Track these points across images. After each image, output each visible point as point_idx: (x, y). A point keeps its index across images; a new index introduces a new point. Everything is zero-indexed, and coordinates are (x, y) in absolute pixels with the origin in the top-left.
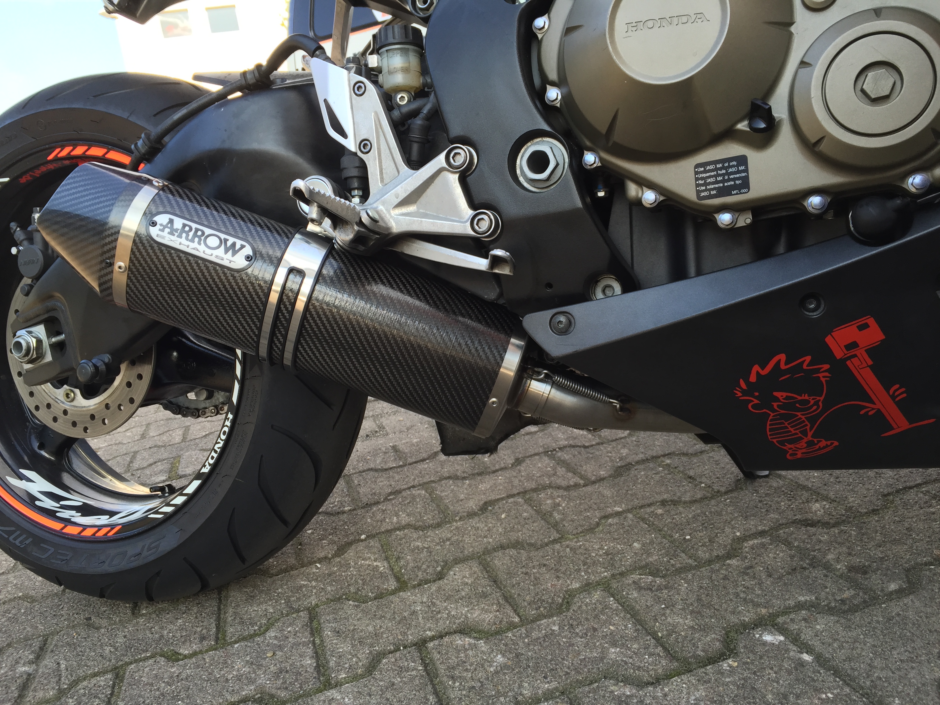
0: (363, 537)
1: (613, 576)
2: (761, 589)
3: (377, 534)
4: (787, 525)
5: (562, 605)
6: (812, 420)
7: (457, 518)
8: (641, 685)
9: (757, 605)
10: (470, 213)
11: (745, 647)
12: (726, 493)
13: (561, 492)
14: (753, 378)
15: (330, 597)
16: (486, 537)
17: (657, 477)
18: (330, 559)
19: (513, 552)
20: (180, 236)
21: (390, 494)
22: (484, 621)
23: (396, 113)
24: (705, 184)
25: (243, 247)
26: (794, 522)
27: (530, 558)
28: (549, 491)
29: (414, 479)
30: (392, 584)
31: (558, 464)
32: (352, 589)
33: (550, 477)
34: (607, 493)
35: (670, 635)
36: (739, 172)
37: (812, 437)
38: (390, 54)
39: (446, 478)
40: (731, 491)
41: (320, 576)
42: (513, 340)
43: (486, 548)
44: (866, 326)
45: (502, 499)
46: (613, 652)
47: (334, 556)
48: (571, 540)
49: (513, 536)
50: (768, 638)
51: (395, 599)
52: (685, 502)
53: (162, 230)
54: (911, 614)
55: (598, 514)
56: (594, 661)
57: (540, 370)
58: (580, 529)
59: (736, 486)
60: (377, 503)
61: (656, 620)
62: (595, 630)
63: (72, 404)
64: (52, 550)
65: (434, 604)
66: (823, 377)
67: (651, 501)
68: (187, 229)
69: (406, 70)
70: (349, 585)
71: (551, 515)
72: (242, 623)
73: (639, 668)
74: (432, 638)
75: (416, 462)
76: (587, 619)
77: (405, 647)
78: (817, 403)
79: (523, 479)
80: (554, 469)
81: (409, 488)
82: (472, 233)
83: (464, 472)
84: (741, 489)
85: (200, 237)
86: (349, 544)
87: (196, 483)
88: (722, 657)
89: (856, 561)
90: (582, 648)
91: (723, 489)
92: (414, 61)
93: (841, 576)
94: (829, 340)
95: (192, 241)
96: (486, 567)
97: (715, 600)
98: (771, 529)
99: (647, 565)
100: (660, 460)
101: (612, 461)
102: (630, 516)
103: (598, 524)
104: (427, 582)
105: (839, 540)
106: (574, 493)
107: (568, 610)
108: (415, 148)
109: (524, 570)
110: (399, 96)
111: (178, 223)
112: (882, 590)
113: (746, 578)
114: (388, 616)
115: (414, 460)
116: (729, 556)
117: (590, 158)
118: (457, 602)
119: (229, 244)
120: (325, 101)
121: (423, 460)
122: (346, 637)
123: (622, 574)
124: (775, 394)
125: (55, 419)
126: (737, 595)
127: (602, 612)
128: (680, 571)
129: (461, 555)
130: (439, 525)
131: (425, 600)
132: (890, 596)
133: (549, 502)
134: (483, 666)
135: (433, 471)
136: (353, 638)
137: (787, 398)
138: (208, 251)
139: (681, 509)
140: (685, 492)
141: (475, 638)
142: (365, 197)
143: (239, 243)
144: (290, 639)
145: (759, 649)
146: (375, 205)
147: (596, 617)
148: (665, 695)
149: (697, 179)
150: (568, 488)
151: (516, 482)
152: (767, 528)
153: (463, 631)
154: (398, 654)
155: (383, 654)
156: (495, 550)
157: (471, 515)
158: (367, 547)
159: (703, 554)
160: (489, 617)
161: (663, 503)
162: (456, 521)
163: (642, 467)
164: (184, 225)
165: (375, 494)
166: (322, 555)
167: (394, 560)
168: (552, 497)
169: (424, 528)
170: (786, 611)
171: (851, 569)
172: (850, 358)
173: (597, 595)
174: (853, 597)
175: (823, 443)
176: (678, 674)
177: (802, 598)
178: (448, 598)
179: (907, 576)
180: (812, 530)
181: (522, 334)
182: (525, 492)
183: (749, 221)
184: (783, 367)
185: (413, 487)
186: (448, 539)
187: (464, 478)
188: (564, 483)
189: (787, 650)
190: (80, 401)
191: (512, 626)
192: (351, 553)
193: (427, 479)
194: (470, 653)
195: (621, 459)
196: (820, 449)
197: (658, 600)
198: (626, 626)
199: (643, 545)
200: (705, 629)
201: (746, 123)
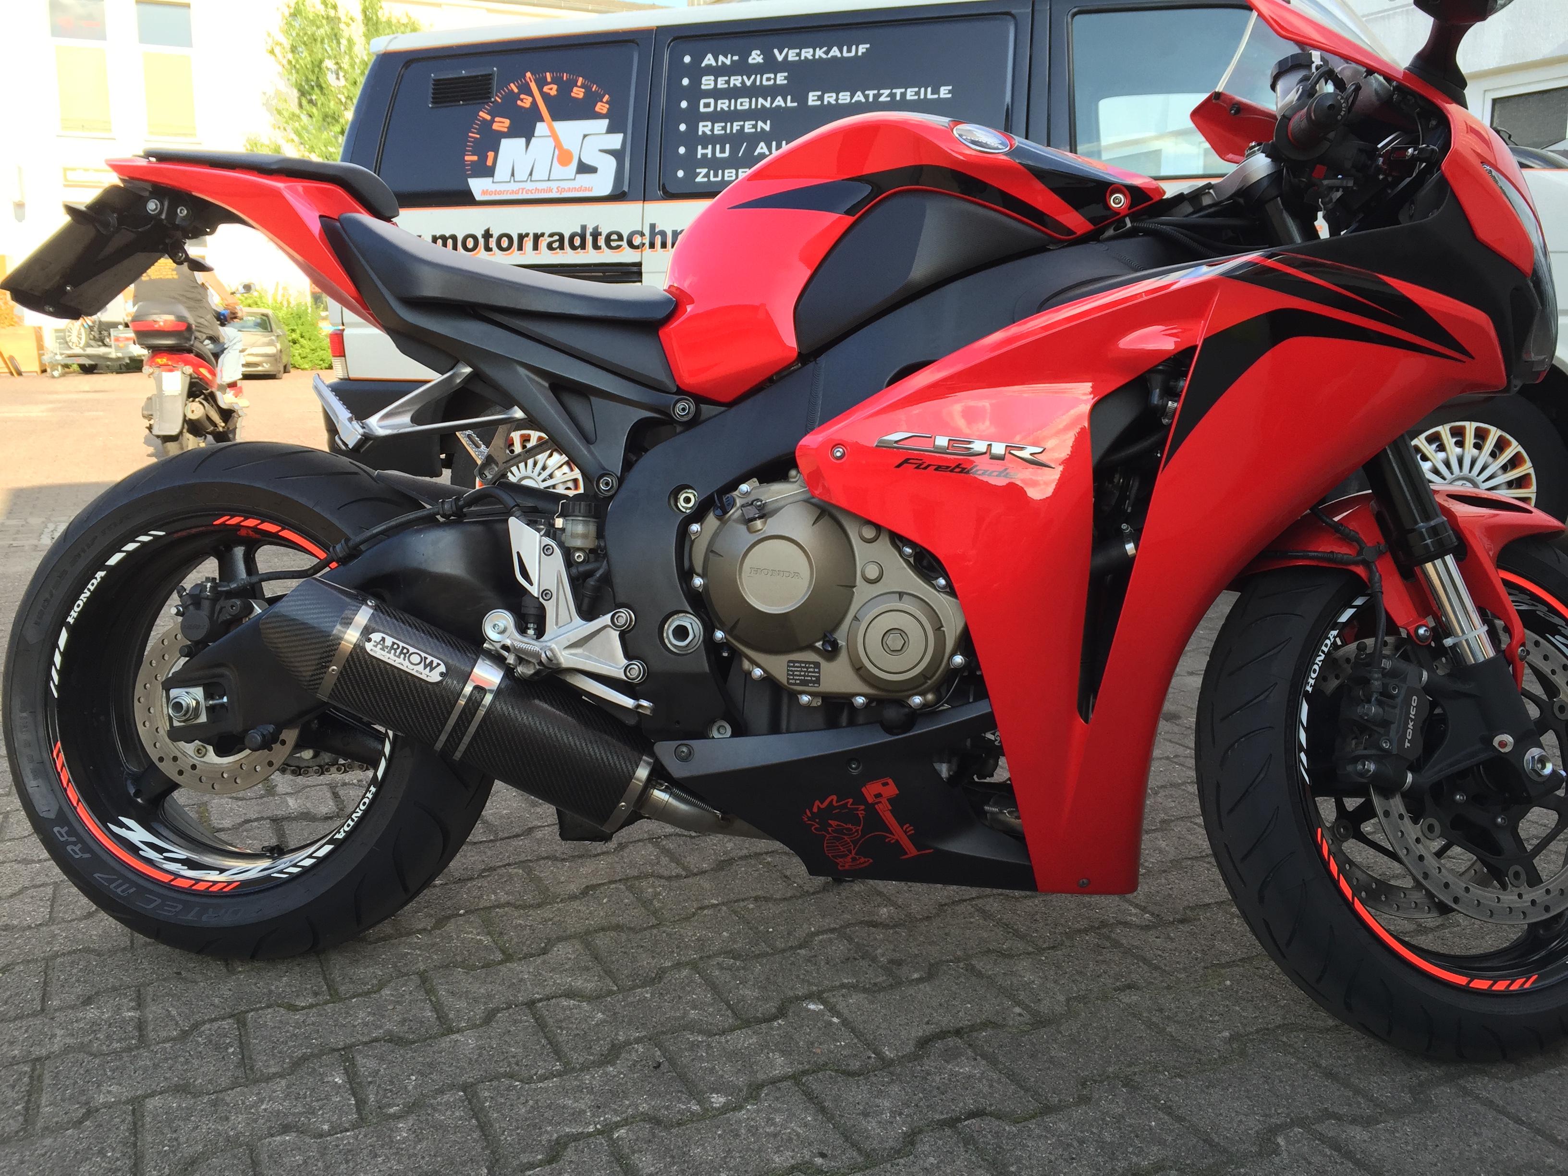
0: (462, 912)
1: (701, 958)
2: (818, 973)
3: (476, 910)
4: (854, 925)
5: (654, 979)
6: (855, 843)
7: (558, 900)
8: (710, 1034)
9: (810, 984)
10: (625, 662)
11: (794, 1012)
12: (813, 894)
13: (663, 882)
14: (815, 810)
15: (438, 964)
16: (587, 919)
17: (756, 874)
18: (430, 931)
19: (613, 934)
20: (389, 652)
21: (484, 870)
22: (587, 988)
23: (574, 571)
24: (793, 675)
25: (439, 665)
26: (861, 922)
27: (629, 940)
28: (651, 880)
29: (509, 857)
30: (499, 956)
31: (662, 853)
32: (459, 959)
33: (652, 865)
34: (707, 886)
35: (739, 1002)
36: (814, 672)
37: (856, 854)
38: (575, 522)
39: (543, 858)
40: (818, 892)
41: (423, 946)
42: (644, 757)
43: (588, 929)
44: (887, 784)
45: (603, 884)
46: (693, 1014)
47: (434, 928)
48: (668, 927)
49: (614, 920)
50: (812, 1007)
51: (503, 969)
52: (775, 900)
53: (376, 646)
54: (920, 996)
55: (695, 905)
56: (676, 1019)
57: (662, 782)
58: (677, 918)
59: (824, 889)
60: (471, 879)
61: (730, 992)
62: (680, 997)
63: (202, 759)
64: (159, 901)
65: (540, 974)
66: (861, 814)
67: (746, 896)
68: (395, 646)
69: (585, 536)
70: (455, 955)
71: (651, 903)
72: (352, 981)
73: (711, 1024)
74: (540, 1000)
75: (509, 838)
76: (675, 990)
77: (516, 1006)
78: (857, 831)
79: (625, 865)
80: (658, 858)
81: (505, 866)
82: (625, 678)
83: (563, 853)
84: (828, 891)
85: (405, 654)
86: (449, 918)
87: (328, 848)
88: (775, 1018)
89: (897, 956)
90: (668, 1010)
91: (811, 890)
92: (592, 528)
93: (881, 967)
94: (863, 789)
95: (399, 657)
96: (588, 945)
97: (780, 979)
98: (841, 927)
99: (732, 950)
100: (762, 857)
101: (715, 854)
102: (724, 908)
103: (694, 914)
104: (532, 955)
105: (890, 939)
106: (674, 884)
107: (660, 983)
108: (586, 601)
109: (623, 949)
110: (577, 555)
111: (389, 641)
112: (907, 978)
113: (809, 964)
114: (498, 981)
115: (506, 835)
116: (800, 947)
117: (719, 635)
118: (561, 972)
119: (428, 661)
120: (518, 553)
121: (517, 836)
122: (460, 997)
123: (709, 957)
124: (830, 821)
125: (181, 773)
126: (798, 976)
127: (688, 985)
128: (757, 957)
129: (564, 934)
130: (539, 906)
131: (531, 970)
132: (912, 982)
133: (649, 890)
134: (586, 1020)
135: (529, 850)
136: (467, 998)
137: (838, 825)
138: (412, 667)
139: (770, 905)
140: (779, 890)
141: (579, 1001)
142: (540, 633)
143: (436, 661)
144: (407, 997)
145: (803, 1014)
146: (549, 644)
147: (683, 988)
148: (727, 1041)
149: (788, 670)
150: (669, 878)
151: (618, 868)
152: (838, 926)
153: (570, 994)
154: (511, 1011)
155: (496, 1010)
156: (596, 931)
157: (573, 897)
158: (467, 922)
159: (780, 944)
160: (590, 986)
161: (756, 899)
162: (558, 903)
163: (744, 863)
164: (394, 643)
165: (467, 868)
166: (420, 927)
167: (497, 935)
168: (653, 886)
169: (524, 907)
170: (833, 989)
171: (891, 961)
172: (877, 803)
173: (685, 972)
174: (884, 981)
175: (862, 860)
176: (740, 1029)
177: (846, 981)
178: (553, 970)
179: (930, 969)
180: (873, 929)
181: (652, 754)
182: (627, 879)
183: (819, 704)
184: (835, 804)
185: (509, 865)
186: (551, 920)
187: (564, 860)
188: (666, 873)
189: (823, 1015)
190: (212, 757)
191: (610, 993)
192: (451, 926)
193: (523, 857)
194: (575, 1011)
195: (725, 853)
196: (860, 863)
197: (735, 978)
198: (706, 996)
199: (731, 934)
200: (766, 1000)
201: (821, 643)
